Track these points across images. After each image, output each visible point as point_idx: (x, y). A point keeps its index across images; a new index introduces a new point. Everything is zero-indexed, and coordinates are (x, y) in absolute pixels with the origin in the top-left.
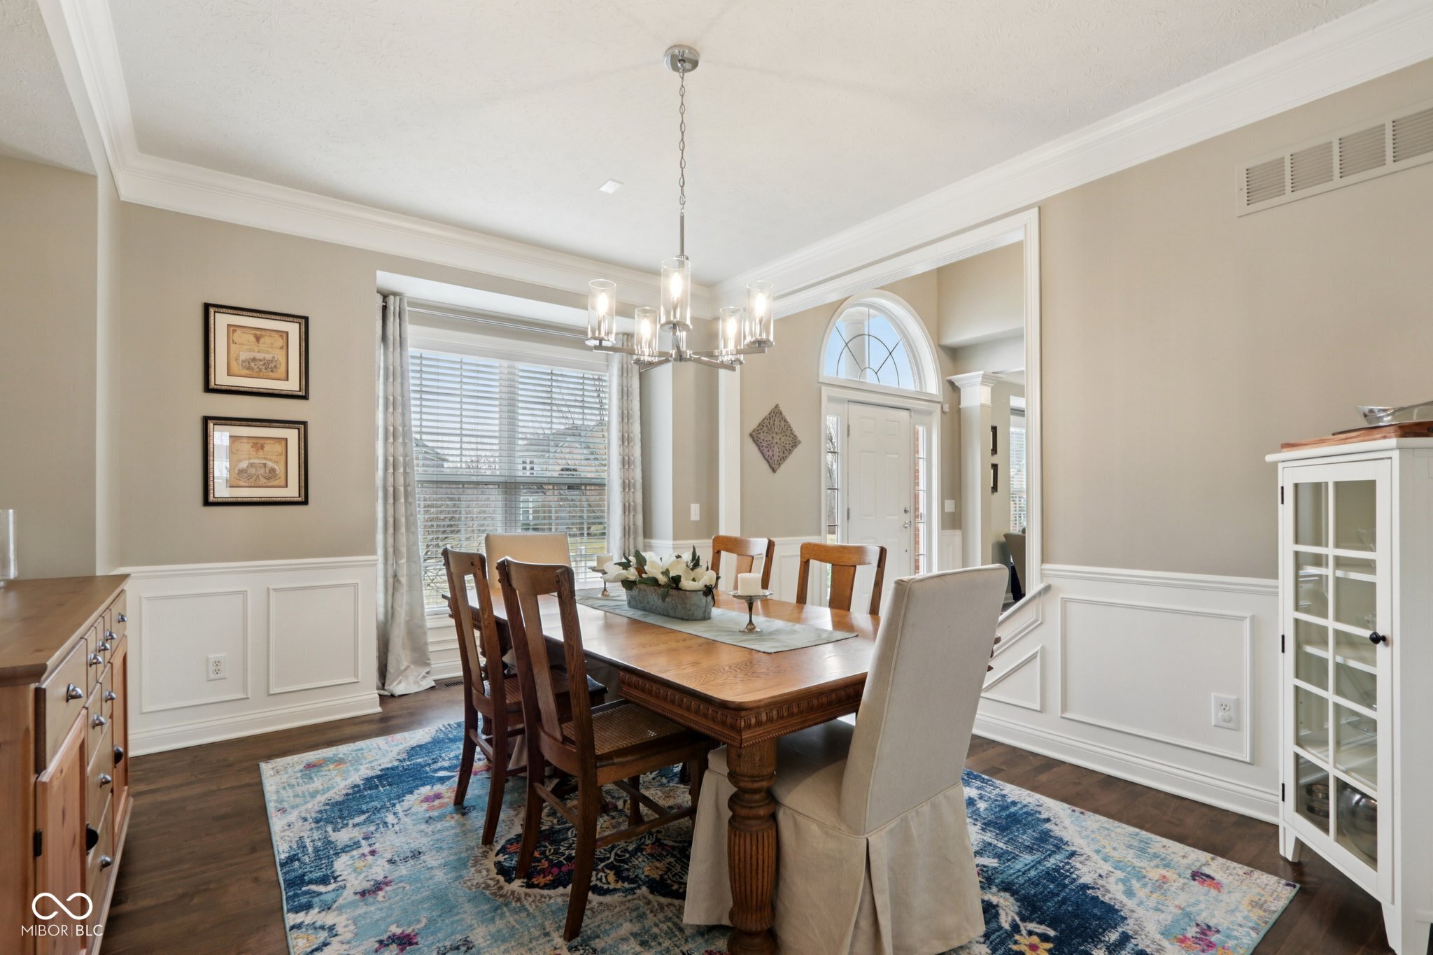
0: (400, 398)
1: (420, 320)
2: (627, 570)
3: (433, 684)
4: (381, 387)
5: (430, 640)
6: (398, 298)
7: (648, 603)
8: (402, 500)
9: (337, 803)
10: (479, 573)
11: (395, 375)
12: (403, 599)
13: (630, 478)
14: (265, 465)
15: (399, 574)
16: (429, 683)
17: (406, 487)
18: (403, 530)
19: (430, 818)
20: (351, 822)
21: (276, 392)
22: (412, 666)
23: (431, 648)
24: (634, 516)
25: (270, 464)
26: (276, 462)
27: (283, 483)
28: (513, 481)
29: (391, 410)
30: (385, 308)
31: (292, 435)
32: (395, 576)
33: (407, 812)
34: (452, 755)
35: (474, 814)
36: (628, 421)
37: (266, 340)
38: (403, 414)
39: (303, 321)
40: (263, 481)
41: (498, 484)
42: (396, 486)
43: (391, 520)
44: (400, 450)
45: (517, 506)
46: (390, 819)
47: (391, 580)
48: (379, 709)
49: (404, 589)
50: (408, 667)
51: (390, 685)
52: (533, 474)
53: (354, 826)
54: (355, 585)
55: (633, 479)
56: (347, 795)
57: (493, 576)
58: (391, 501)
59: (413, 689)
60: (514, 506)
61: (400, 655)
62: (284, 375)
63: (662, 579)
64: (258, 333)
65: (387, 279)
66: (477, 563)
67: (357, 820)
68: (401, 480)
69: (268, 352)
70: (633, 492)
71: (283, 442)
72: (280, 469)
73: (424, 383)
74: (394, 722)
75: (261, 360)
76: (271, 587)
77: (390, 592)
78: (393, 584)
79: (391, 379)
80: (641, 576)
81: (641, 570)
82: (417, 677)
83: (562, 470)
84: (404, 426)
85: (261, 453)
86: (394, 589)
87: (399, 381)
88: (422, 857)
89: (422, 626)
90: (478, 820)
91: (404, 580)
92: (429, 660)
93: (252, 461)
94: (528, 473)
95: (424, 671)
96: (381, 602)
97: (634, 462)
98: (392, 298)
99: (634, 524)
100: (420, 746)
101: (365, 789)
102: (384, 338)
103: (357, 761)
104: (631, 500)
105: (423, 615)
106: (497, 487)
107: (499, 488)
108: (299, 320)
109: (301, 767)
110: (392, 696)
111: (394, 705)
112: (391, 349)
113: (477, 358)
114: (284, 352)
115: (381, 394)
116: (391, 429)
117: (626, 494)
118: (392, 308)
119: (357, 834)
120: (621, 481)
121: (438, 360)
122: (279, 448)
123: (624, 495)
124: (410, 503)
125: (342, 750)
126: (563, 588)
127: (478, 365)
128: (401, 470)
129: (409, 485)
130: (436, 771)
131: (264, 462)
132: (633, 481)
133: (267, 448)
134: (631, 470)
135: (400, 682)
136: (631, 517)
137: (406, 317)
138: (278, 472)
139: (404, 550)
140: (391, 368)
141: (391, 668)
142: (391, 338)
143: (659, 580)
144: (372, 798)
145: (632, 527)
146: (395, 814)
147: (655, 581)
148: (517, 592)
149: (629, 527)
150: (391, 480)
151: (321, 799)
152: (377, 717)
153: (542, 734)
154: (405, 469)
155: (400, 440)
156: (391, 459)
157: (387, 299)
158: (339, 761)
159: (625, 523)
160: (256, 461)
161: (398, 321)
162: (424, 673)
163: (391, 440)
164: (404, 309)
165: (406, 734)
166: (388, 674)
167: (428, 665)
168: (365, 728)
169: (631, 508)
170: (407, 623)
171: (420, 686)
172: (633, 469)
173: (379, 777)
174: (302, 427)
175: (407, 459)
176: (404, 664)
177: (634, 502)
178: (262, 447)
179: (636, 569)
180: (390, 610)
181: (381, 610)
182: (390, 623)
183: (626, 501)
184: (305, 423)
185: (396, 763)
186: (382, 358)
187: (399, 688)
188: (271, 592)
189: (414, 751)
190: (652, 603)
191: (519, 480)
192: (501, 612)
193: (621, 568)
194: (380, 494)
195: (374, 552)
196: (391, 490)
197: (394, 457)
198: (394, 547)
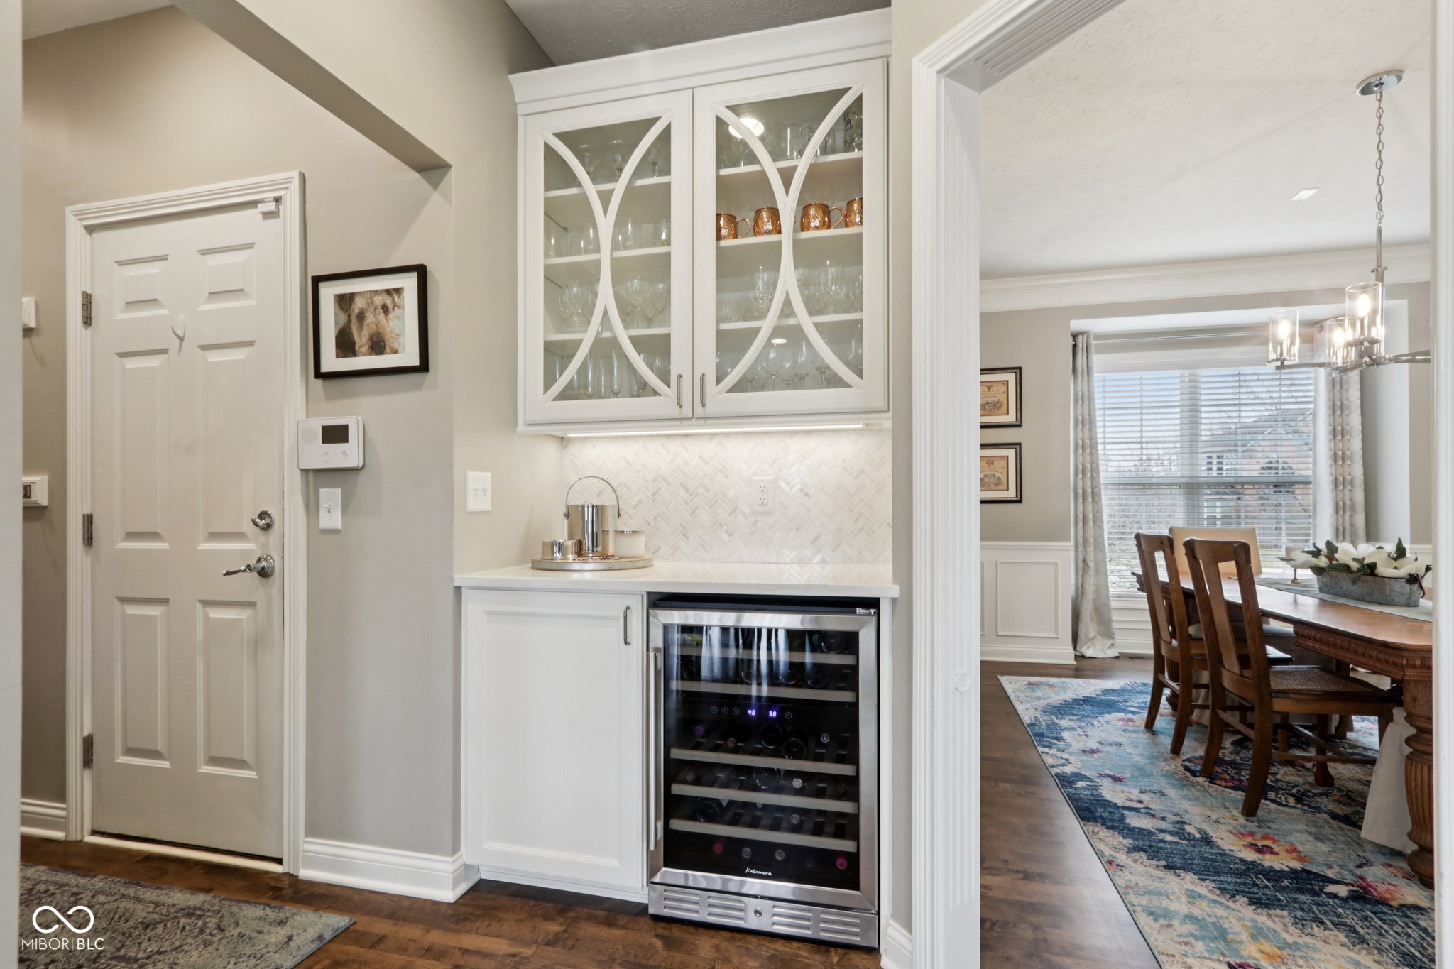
0: (1087, 417)
1: (1103, 350)
2: (1317, 558)
3: (1118, 655)
4: (1072, 409)
5: (1114, 618)
6: (1085, 336)
7: (1341, 588)
8: (1090, 500)
9: (1055, 706)
10: (1168, 550)
11: (1085, 399)
12: (1091, 581)
13: (1346, 474)
14: (994, 475)
15: (1088, 560)
16: (1113, 653)
17: (1093, 488)
18: (1091, 524)
19: (1126, 730)
20: (1067, 718)
21: (1001, 424)
22: (1099, 637)
23: (1115, 625)
24: (1351, 516)
25: (997, 474)
26: (1001, 473)
27: (1006, 488)
28: (1196, 481)
29: (1080, 427)
30: (1075, 346)
31: (1011, 453)
32: (1084, 561)
33: (1108, 722)
34: (1140, 701)
35: (1162, 737)
36: (1342, 412)
37: (994, 389)
38: (1090, 430)
39: (1018, 370)
40: (993, 486)
41: (1180, 485)
42: (1085, 488)
43: (1080, 516)
44: (1088, 459)
45: (1200, 505)
46: (1095, 722)
47: (1081, 564)
48: (1074, 663)
49: (1092, 572)
50: (1094, 637)
51: (1081, 648)
52: (1222, 474)
53: (1070, 720)
54: (1056, 564)
55: (1350, 475)
56: (1061, 704)
57: (1180, 552)
58: (1080, 500)
59: (1099, 655)
60: (1196, 505)
61: (1089, 627)
62: (1006, 412)
63: (1355, 566)
64: (989, 384)
65: (1076, 325)
66: (1166, 542)
67: (1071, 718)
68: (1089, 483)
69: (996, 397)
70: (1350, 491)
71: (1006, 459)
72: (1003, 478)
73: (1107, 401)
74: (1087, 673)
75: (991, 403)
76: (999, 560)
77: (1080, 573)
78: (1083, 567)
79: (1080, 403)
80: (1331, 562)
81: (1331, 557)
82: (1104, 646)
83: (1263, 469)
84: (1091, 439)
85: (992, 467)
86: (1084, 571)
87: (1087, 403)
88: (1123, 747)
89: (1108, 605)
90: (1167, 741)
91: (1091, 564)
92: (1113, 634)
93: (986, 473)
94: (1215, 474)
95: (1109, 643)
96: (1073, 581)
97: (1351, 458)
98: (1080, 337)
99: (1352, 525)
100: (1113, 690)
101: (1073, 704)
102: (1074, 370)
103: (1064, 688)
104: (1347, 498)
105: (1108, 596)
106: (1178, 487)
107: (1180, 488)
108: (1016, 370)
109: (1026, 683)
110: (1083, 656)
111: (1086, 663)
112: (1080, 378)
113: (1156, 372)
114: (1005, 395)
115: (1072, 415)
116: (1080, 442)
117: (1339, 493)
118: (1080, 345)
119: (1073, 724)
120: (1331, 478)
121: (1120, 380)
122: (1003, 463)
123: (1337, 494)
124: (1096, 502)
125: (1052, 680)
126: (1239, 558)
127: (1158, 378)
128: (1089, 475)
129: (1095, 487)
130: (1128, 707)
131: (993, 473)
132: (1349, 478)
133: (995, 463)
134: (1346, 466)
135: (1088, 647)
136: (1347, 517)
137: (1092, 350)
138: (1002, 480)
139: (1091, 540)
140: (1080, 393)
141: (1081, 635)
142: (1079, 369)
143: (1352, 567)
144: (1079, 710)
145: (1348, 528)
146: (1098, 721)
147: (1346, 568)
148: (1201, 561)
149: (1344, 529)
150: (1080, 484)
151: (1045, 702)
152: (1074, 667)
153: (1223, 670)
154: (1092, 475)
155: (1088, 451)
156: (1080, 467)
157: (1076, 339)
158: (1051, 686)
159: (1337, 523)
160: (989, 473)
161: (1085, 354)
162: (1109, 644)
163: (1080, 451)
164: (1091, 344)
165: (1099, 681)
166: (1079, 639)
167: (1113, 638)
168: (1065, 672)
169: (1347, 508)
170: (1095, 600)
171: (1106, 653)
172: (1349, 465)
173: (1082, 700)
174: (1018, 447)
175: (1094, 466)
176: (1092, 634)
177: (1351, 500)
178: (992, 463)
179: (1326, 556)
180: (1080, 588)
181: (1073, 587)
182: (1080, 599)
183: (1339, 499)
184: (1020, 444)
185: (1094, 696)
186: (1072, 386)
187: (1089, 652)
188: (999, 563)
189: (1106, 692)
190: (1345, 588)
191: (1202, 480)
192: (1187, 584)
193: (1311, 556)
194: (1072, 495)
195: (1069, 540)
196: (1080, 491)
197: (1083, 464)
198: (1083, 537)
